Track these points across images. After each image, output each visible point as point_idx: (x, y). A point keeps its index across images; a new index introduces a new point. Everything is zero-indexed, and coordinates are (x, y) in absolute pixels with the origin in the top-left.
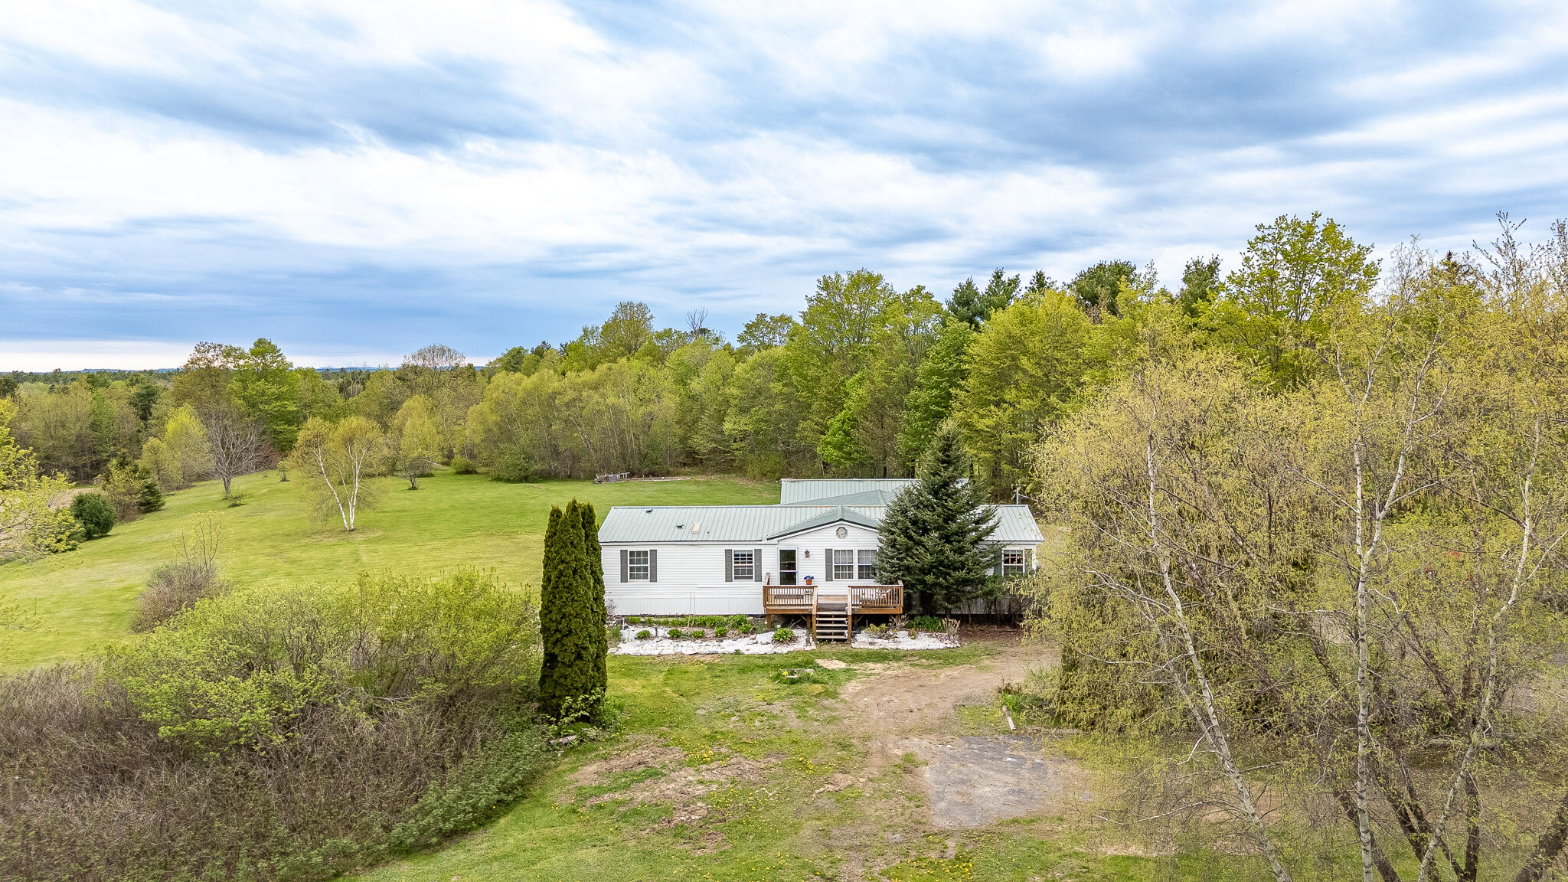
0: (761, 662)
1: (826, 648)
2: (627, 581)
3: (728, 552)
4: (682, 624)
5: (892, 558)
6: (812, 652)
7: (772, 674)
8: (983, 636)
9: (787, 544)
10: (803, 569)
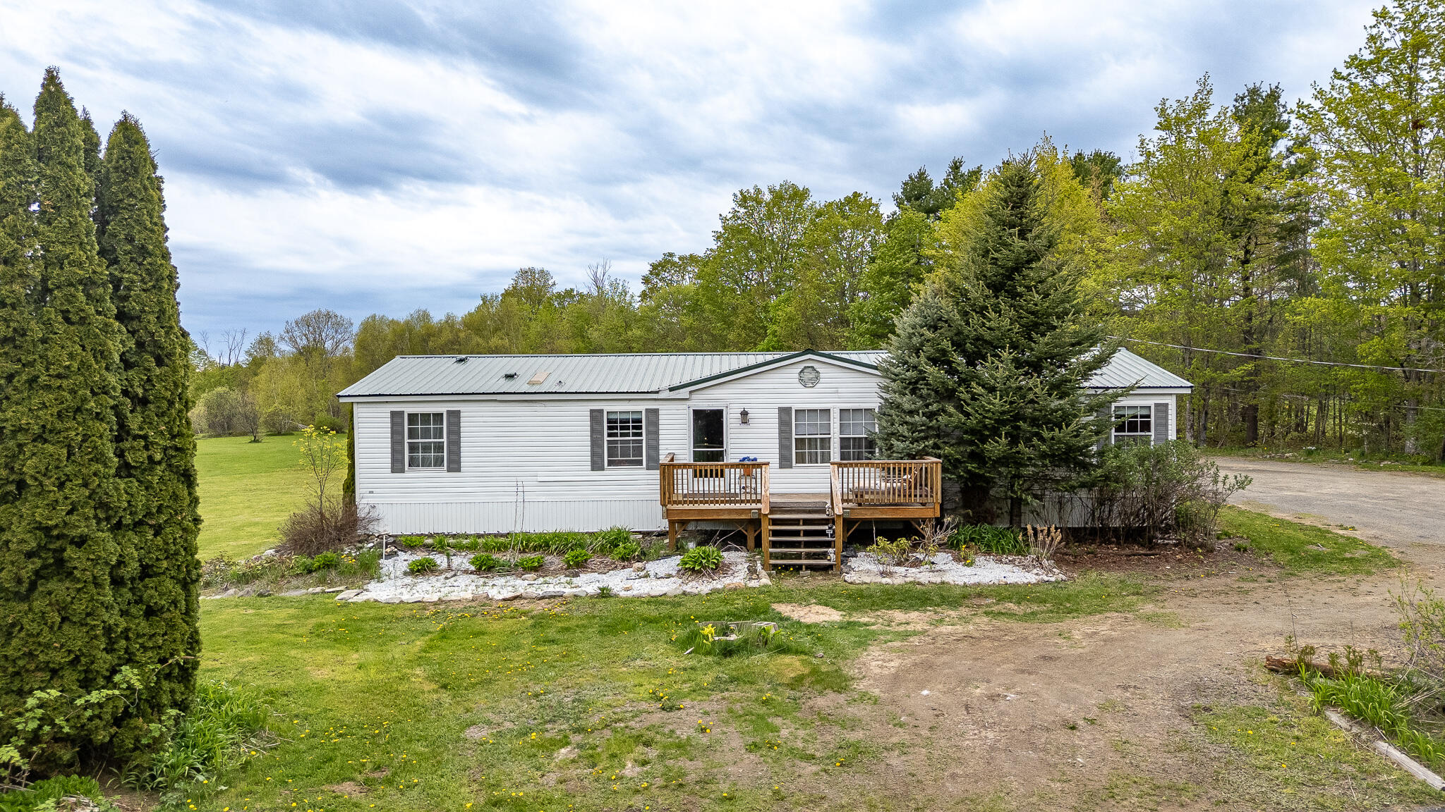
0: (652, 612)
1: (790, 583)
2: (403, 471)
3: (596, 416)
4: (502, 548)
5: (911, 413)
6: (763, 590)
7: (678, 633)
8: (1097, 562)
9: (707, 401)
10: (737, 444)
